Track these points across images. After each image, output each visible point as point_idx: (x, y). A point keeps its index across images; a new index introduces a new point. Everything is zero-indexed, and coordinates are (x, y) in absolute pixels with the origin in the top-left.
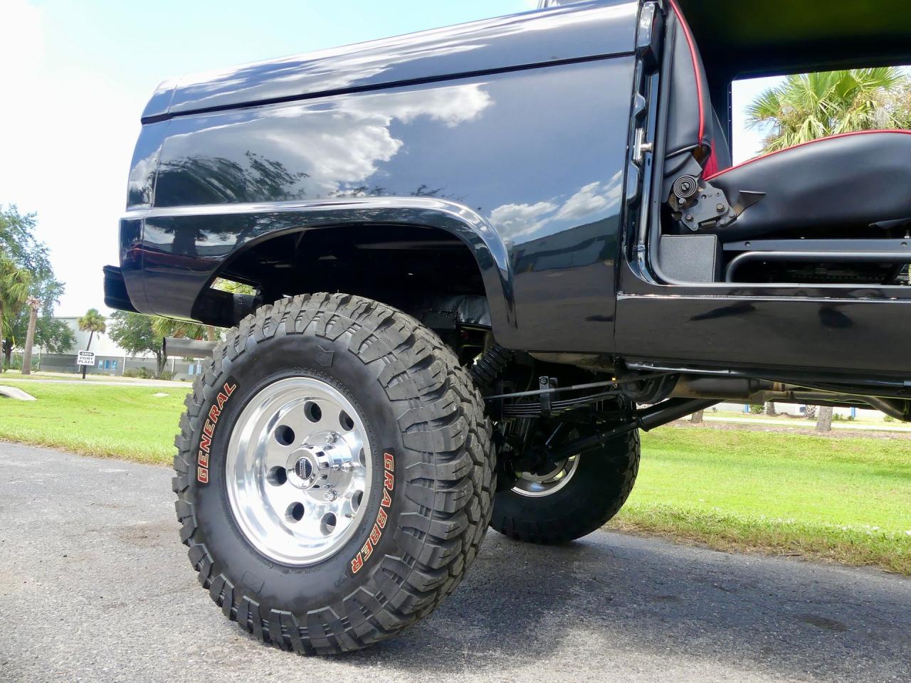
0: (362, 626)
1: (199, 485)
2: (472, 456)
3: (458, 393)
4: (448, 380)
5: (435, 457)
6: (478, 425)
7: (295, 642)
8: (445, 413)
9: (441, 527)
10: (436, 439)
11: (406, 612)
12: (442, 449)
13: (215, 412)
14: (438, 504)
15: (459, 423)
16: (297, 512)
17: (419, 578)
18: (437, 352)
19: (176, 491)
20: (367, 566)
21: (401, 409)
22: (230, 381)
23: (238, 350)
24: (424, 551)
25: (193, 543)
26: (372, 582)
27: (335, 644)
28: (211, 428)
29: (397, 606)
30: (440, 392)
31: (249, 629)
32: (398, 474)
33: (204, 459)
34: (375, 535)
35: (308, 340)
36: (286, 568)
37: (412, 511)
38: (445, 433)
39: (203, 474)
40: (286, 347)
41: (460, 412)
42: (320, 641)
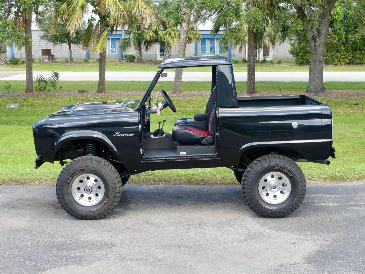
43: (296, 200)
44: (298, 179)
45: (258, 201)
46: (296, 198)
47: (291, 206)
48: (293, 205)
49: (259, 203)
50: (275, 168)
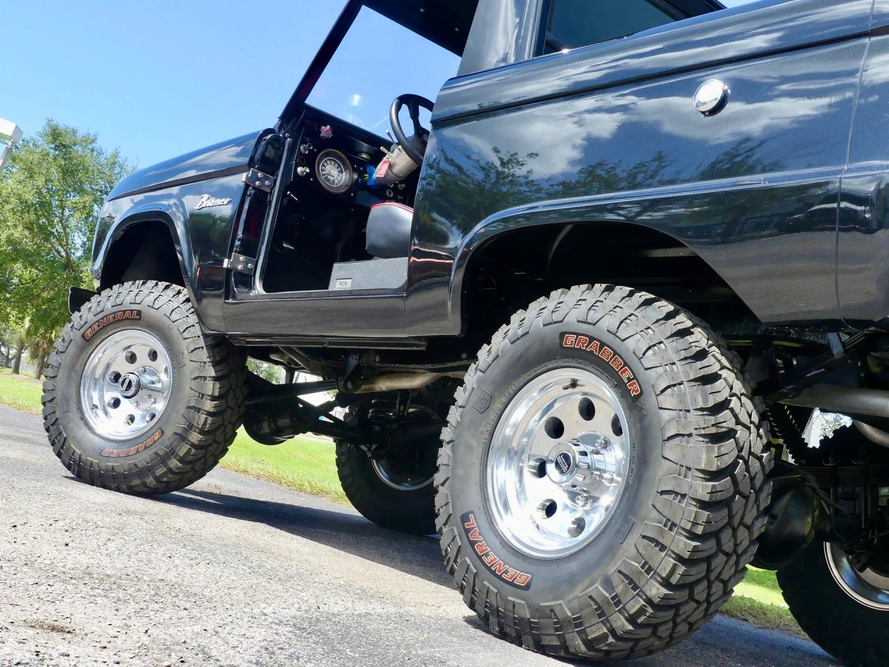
43: (633, 551)
44: (666, 415)
45: (465, 518)
46: (634, 537)
47: (599, 590)
48: (608, 583)
49: (467, 531)
50: (570, 341)
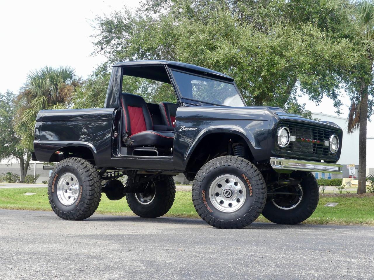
0: (78, 214)
1: (52, 193)
2: (94, 186)
3: (93, 176)
4: (91, 174)
5: (88, 186)
6: (97, 181)
7: (68, 218)
8: (89, 179)
9: (89, 197)
10: (88, 183)
11: (84, 211)
12: (89, 185)
13: (55, 179)
14: (88, 194)
15: (92, 181)
16: (70, 197)
17: (86, 206)
18: (90, 169)
19: (48, 194)
20: (78, 204)
21: (83, 178)
22: (57, 174)
23: (59, 168)
24: (86, 201)
25: (51, 203)
26: (79, 206)
27: (74, 218)
28: (54, 182)
29: (83, 210)
30: (89, 176)
31: (61, 217)
32: (82, 189)
33: (53, 188)
34: (79, 199)
35: (70, 167)
36: (67, 206)
37: (84, 195)
38: (89, 182)
39: (53, 191)
40: (67, 168)
41: (93, 179)
42: (72, 217)
